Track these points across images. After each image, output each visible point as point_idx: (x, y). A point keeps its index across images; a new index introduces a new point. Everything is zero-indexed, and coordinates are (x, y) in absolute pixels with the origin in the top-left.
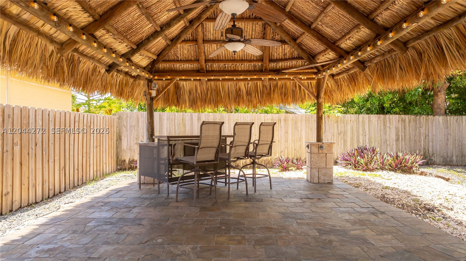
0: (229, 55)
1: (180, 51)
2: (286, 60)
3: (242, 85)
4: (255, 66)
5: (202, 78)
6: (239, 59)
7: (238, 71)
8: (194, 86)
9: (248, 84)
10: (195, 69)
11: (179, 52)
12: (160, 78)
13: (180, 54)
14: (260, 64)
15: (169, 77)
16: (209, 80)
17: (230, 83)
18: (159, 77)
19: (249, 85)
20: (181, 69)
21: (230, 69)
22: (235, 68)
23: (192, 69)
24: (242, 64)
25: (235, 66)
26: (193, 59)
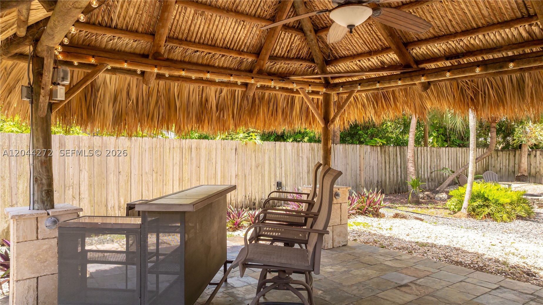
0: (208, 36)
1: (122, 7)
2: (288, 58)
3: (211, 91)
4: (241, 62)
5: (147, 70)
6: (221, 45)
7: (213, 66)
8: (127, 85)
9: (221, 92)
10: (138, 51)
11: (119, 8)
12: (68, 60)
13: (120, 13)
14: (250, 60)
15: (93, 61)
16: (159, 76)
17: (192, 86)
18: (67, 56)
19: (223, 94)
20: (109, 46)
21: (200, 61)
22: (210, 61)
23: (132, 50)
24: (223, 56)
25: (211, 58)
26: (140, 30)
